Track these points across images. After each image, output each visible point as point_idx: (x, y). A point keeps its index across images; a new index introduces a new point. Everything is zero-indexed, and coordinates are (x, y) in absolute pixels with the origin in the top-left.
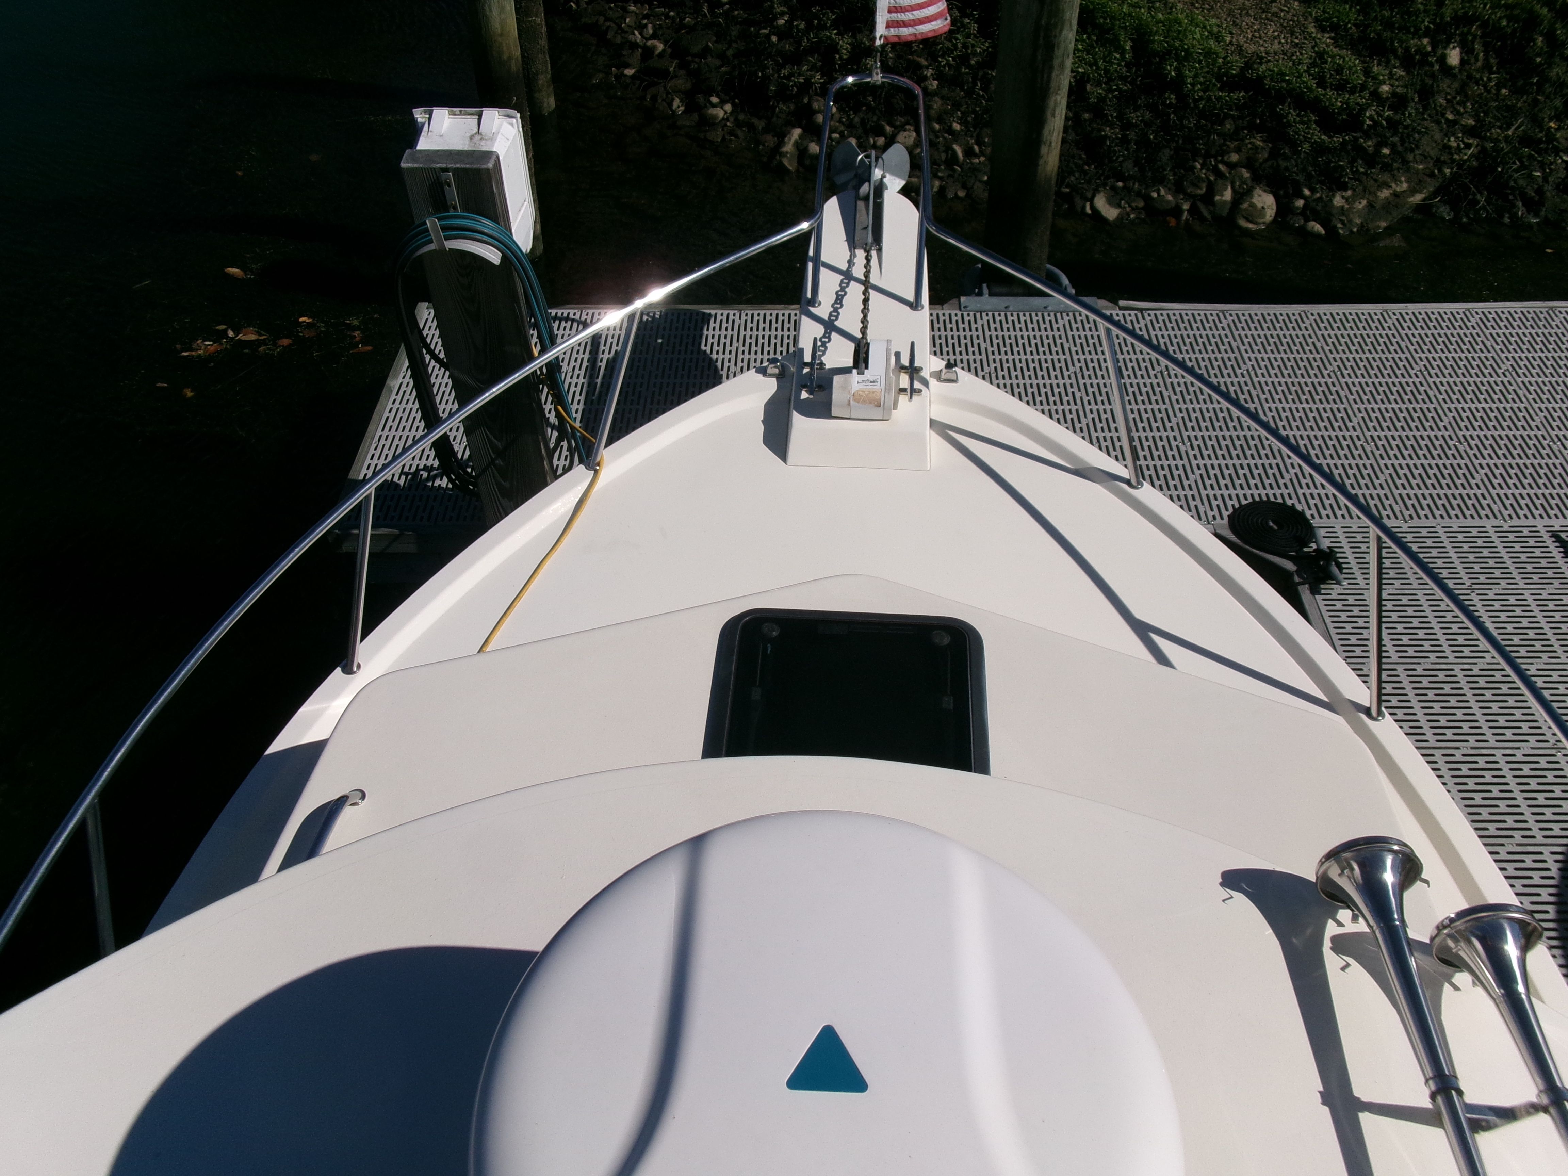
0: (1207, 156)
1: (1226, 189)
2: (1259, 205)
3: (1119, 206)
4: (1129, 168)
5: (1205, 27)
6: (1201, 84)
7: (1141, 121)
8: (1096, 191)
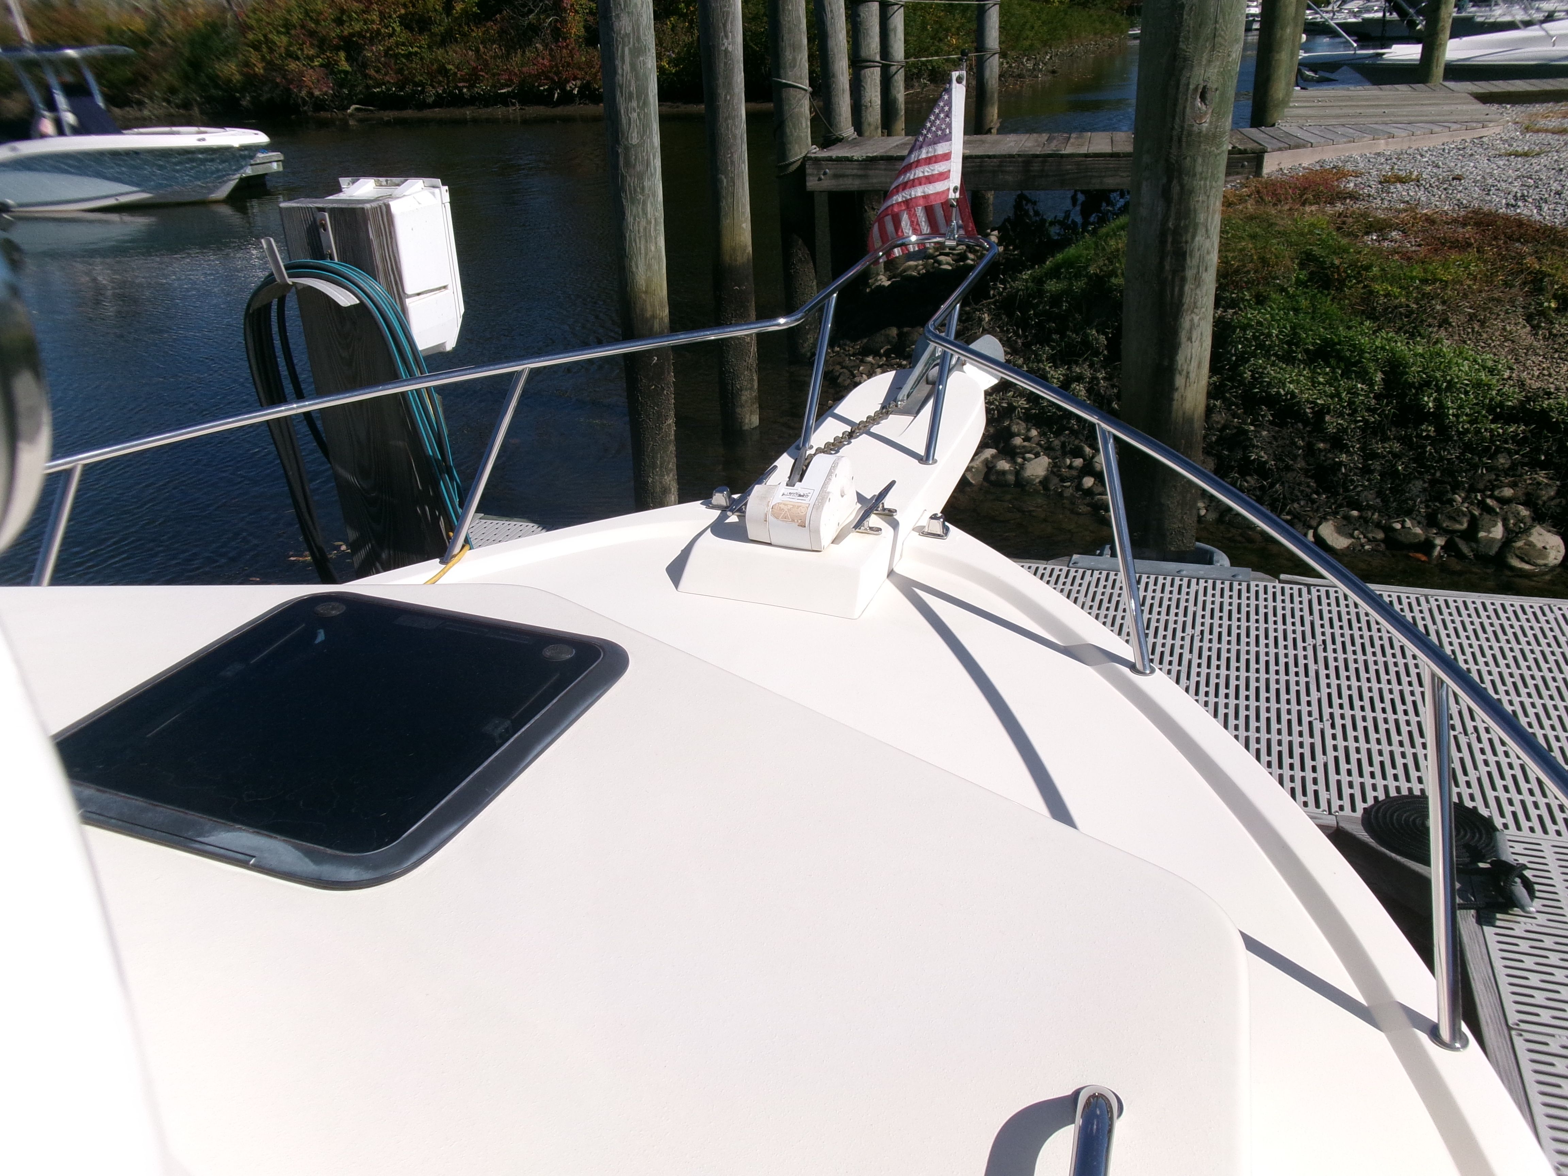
0: (1472, 489)
1: (1495, 525)
2: (1540, 545)
3: (1351, 536)
4: (1370, 497)
5: (1475, 361)
6: (1467, 415)
7: (1389, 452)
8: (1324, 519)
